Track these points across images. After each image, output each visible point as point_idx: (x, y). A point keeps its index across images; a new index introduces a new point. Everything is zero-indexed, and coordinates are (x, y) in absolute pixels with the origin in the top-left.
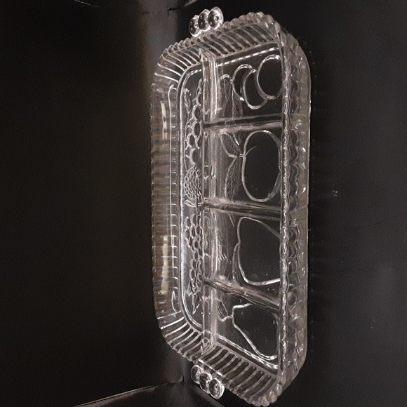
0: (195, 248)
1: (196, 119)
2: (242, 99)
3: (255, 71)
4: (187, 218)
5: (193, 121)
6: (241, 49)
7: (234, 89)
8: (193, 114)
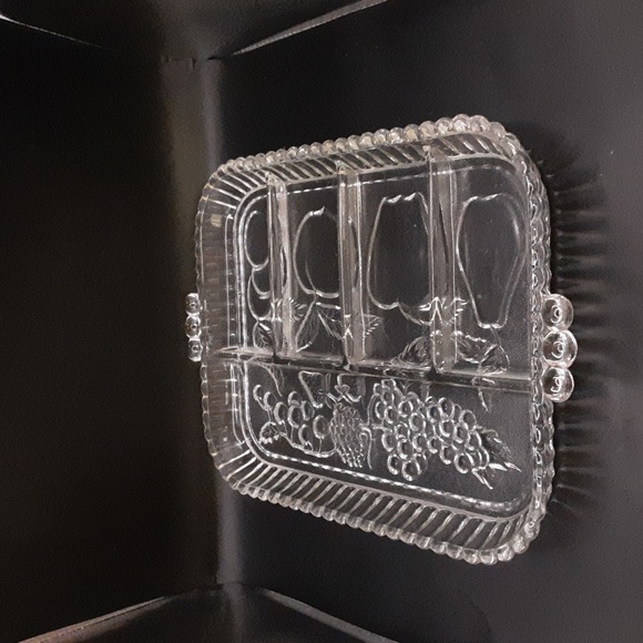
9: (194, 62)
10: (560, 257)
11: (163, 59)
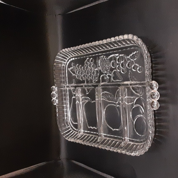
9: (55, 15)
10: (154, 72)
11: (47, 15)
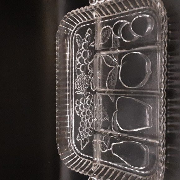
0: (83, 116)
1: (84, 49)
2: (119, 37)
3: (129, 23)
4: (77, 100)
5: (82, 50)
6: (115, 13)
7: (113, 33)
8: (82, 47)
